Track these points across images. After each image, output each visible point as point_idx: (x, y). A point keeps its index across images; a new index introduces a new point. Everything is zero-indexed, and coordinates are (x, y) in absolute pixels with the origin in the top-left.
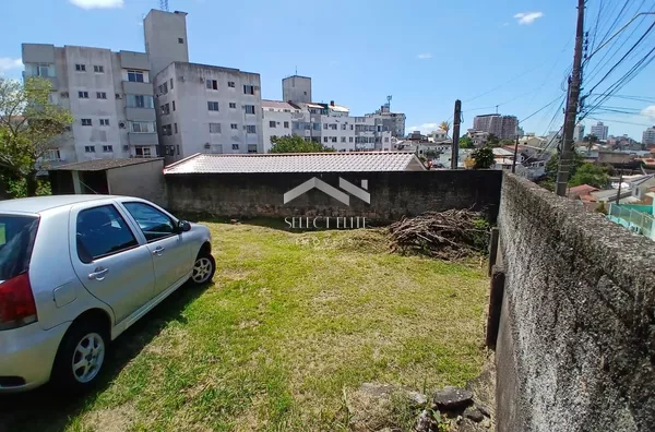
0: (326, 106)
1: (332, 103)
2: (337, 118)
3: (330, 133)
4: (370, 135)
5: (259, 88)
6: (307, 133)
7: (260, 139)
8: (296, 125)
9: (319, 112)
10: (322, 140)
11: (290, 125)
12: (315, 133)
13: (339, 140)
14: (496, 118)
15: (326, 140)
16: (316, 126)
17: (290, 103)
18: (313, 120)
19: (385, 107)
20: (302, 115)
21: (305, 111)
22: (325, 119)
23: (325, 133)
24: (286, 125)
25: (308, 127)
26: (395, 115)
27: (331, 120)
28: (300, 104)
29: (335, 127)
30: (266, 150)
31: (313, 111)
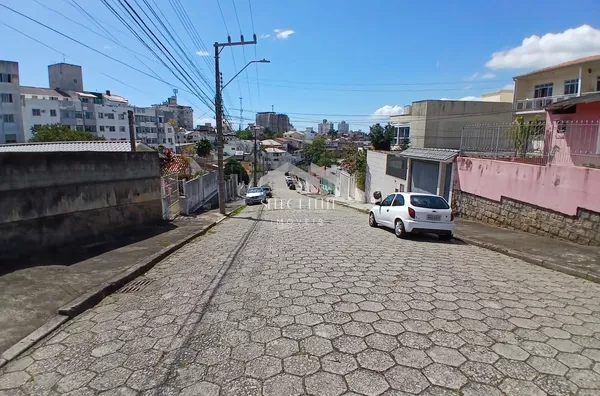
0: (99, 96)
1: (108, 93)
2: (114, 108)
3: (106, 122)
4: (151, 125)
5: (17, 76)
6: (80, 122)
7: (20, 128)
8: (65, 114)
9: (92, 101)
10: (98, 129)
11: (58, 113)
12: (89, 122)
13: (117, 129)
14: (273, 115)
15: (102, 129)
16: (89, 115)
17: (58, 90)
18: (85, 108)
19: (172, 101)
20: (71, 103)
21: (75, 99)
22: (98, 108)
23: (100, 123)
24: (53, 113)
25: (79, 115)
26: (182, 107)
27: (106, 110)
28: (70, 92)
29: (111, 116)
30: (27, 139)
31: (85, 100)
